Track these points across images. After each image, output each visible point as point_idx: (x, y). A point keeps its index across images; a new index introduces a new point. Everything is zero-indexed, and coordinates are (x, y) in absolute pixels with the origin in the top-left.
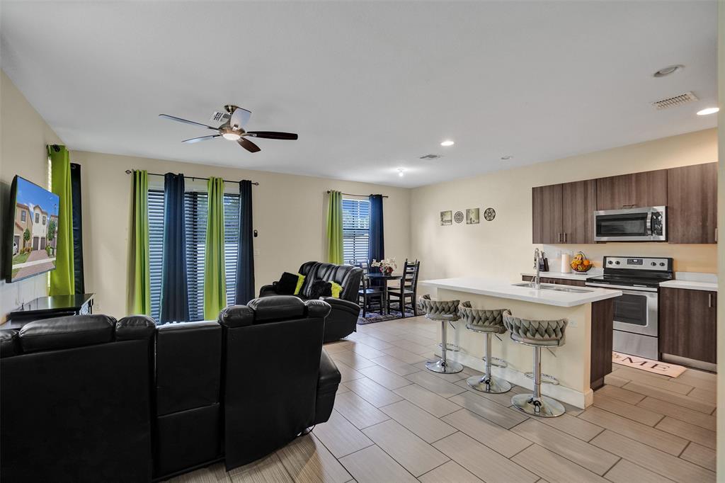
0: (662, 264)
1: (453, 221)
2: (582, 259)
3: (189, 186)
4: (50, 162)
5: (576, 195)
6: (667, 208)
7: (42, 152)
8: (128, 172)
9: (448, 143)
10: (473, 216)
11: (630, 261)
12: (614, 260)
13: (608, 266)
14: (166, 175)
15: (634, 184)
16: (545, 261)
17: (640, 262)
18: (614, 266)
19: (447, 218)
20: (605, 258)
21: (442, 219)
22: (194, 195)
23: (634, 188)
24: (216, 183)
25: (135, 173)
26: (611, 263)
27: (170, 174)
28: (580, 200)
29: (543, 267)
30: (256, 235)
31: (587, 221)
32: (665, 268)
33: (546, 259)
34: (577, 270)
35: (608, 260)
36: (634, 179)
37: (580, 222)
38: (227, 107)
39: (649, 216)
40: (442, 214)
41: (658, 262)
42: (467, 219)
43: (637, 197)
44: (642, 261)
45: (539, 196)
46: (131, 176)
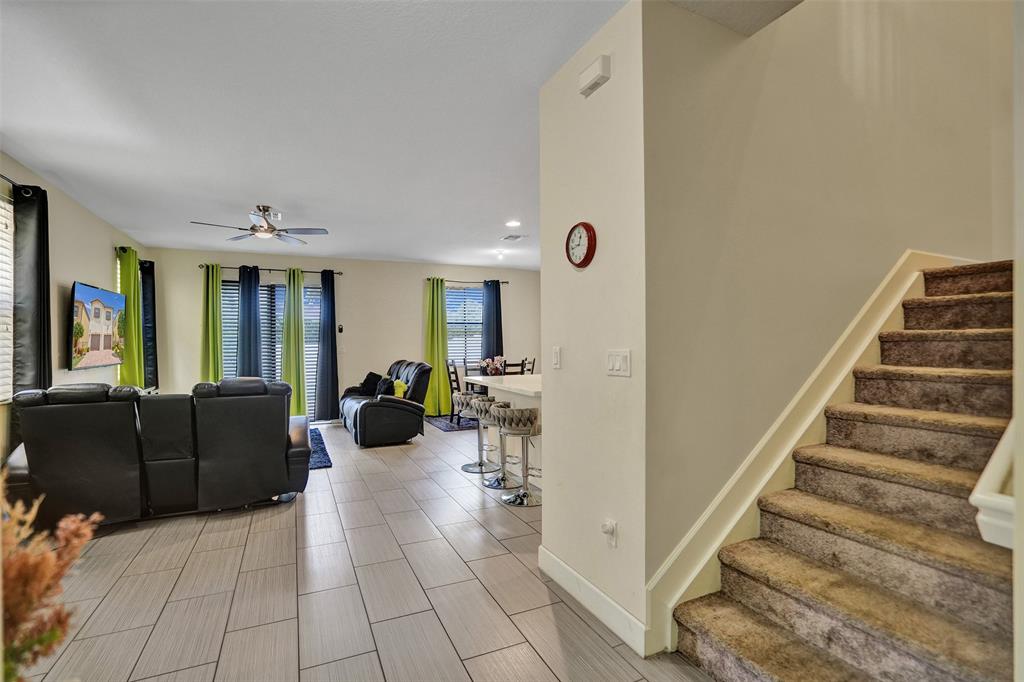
3: (265, 279)
4: (119, 262)
7: (110, 254)
8: (201, 266)
9: (513, 224)
14: (240, 268)
22: (272, 289)
24: (293, 275)
25: (208, 267)
27: (244, 267)
30: (341, 330)
38: (258, 207)
46: (202, 272)
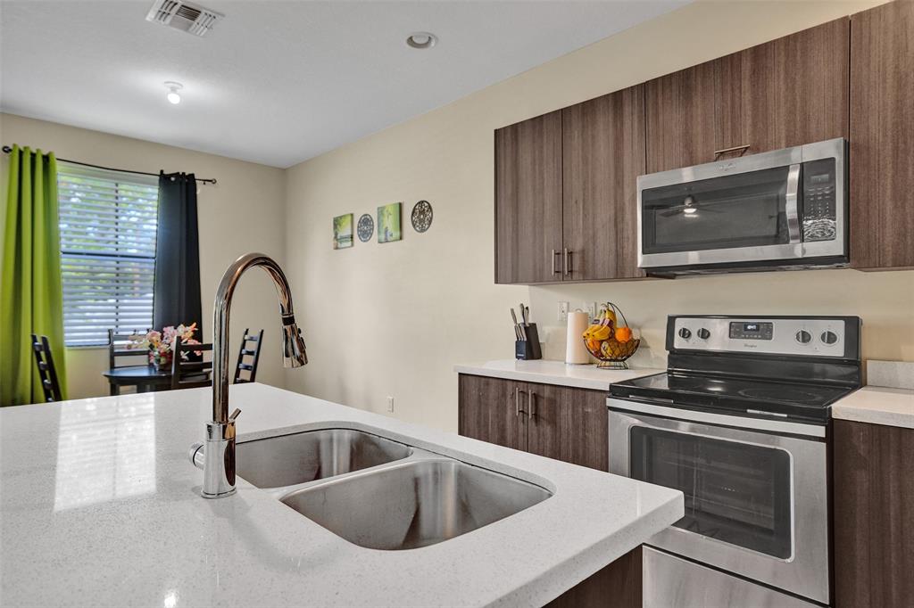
0: (830, 338)
1: (356, 236)
2: (611, 324)
5: (593, 137)
6: (847, 145)
10: (390, 222)
11: (739, 327)
12: (694, 326)
13: (679, 343)
15: (746, 84)
16: (531, 330)
17: (764, 331)
18: (695, 344)
19: (345, 231)
20: (671, 320)
21: (336, 234)
23: (747, 97)
26: (686, 334)
28: (604, 149)
29: (524, 347)
31: (623, 210)
32: (837, 350)
33: (534, 326)
34: (599, 355)
35: (680, 324)
36: (747, 66)
37: (604, 214)
39: (794, 176)
40: (337, 223)
41: (817, 329)
42: (379, 232)
43: (754, 125)
44: (769, 328)
45: (509, 149)
